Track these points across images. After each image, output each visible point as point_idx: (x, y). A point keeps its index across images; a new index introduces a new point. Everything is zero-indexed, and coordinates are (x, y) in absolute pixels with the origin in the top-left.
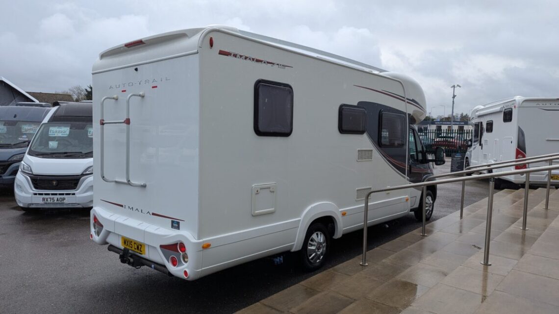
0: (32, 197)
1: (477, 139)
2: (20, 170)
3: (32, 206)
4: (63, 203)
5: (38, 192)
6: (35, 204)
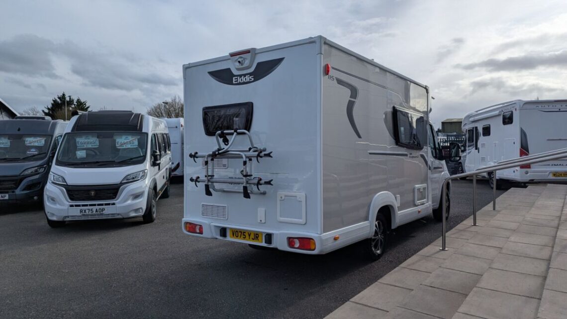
0: (68, 209)
2: (49, 181)
3: (67, 219)
4: (102, 214)
5: (74, 203)
6: (71, 216)
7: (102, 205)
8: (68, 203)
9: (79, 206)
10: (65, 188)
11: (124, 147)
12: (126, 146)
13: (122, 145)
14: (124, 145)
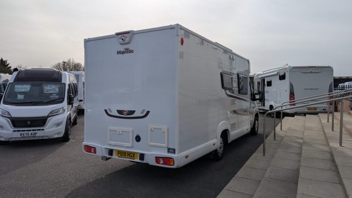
0: (12, 133)
3: (11, 140)
4: (35, 136)
5: (16, 129)
6: (14, 138)
7: (35, 130)
8: (12, 129)
9: (20, 131)
10: (10, 119)
11: (49, 92)
12: (50, 92)
13: (48, 91)
14: (49, 91)
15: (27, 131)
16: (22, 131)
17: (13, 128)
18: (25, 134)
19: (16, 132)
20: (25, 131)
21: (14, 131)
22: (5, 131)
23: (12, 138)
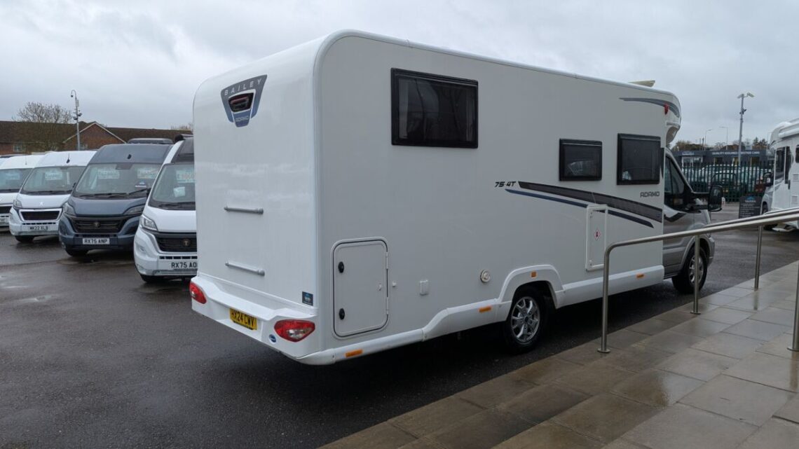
0: (158, 261)
1: (781, 173)
2: (140, 226)
5: (165, 254)
6: (162, 271)
8: (158, 254)
9: (170, 258)
10: (155, 235)
15: (184, 258)
16: (176, 258)
17: (160, 251)
18: (180, 265)
19: (165, 260)
20: (179, 258)
21: (162, 258)
22: (147, 258)
23: (158, 271)
